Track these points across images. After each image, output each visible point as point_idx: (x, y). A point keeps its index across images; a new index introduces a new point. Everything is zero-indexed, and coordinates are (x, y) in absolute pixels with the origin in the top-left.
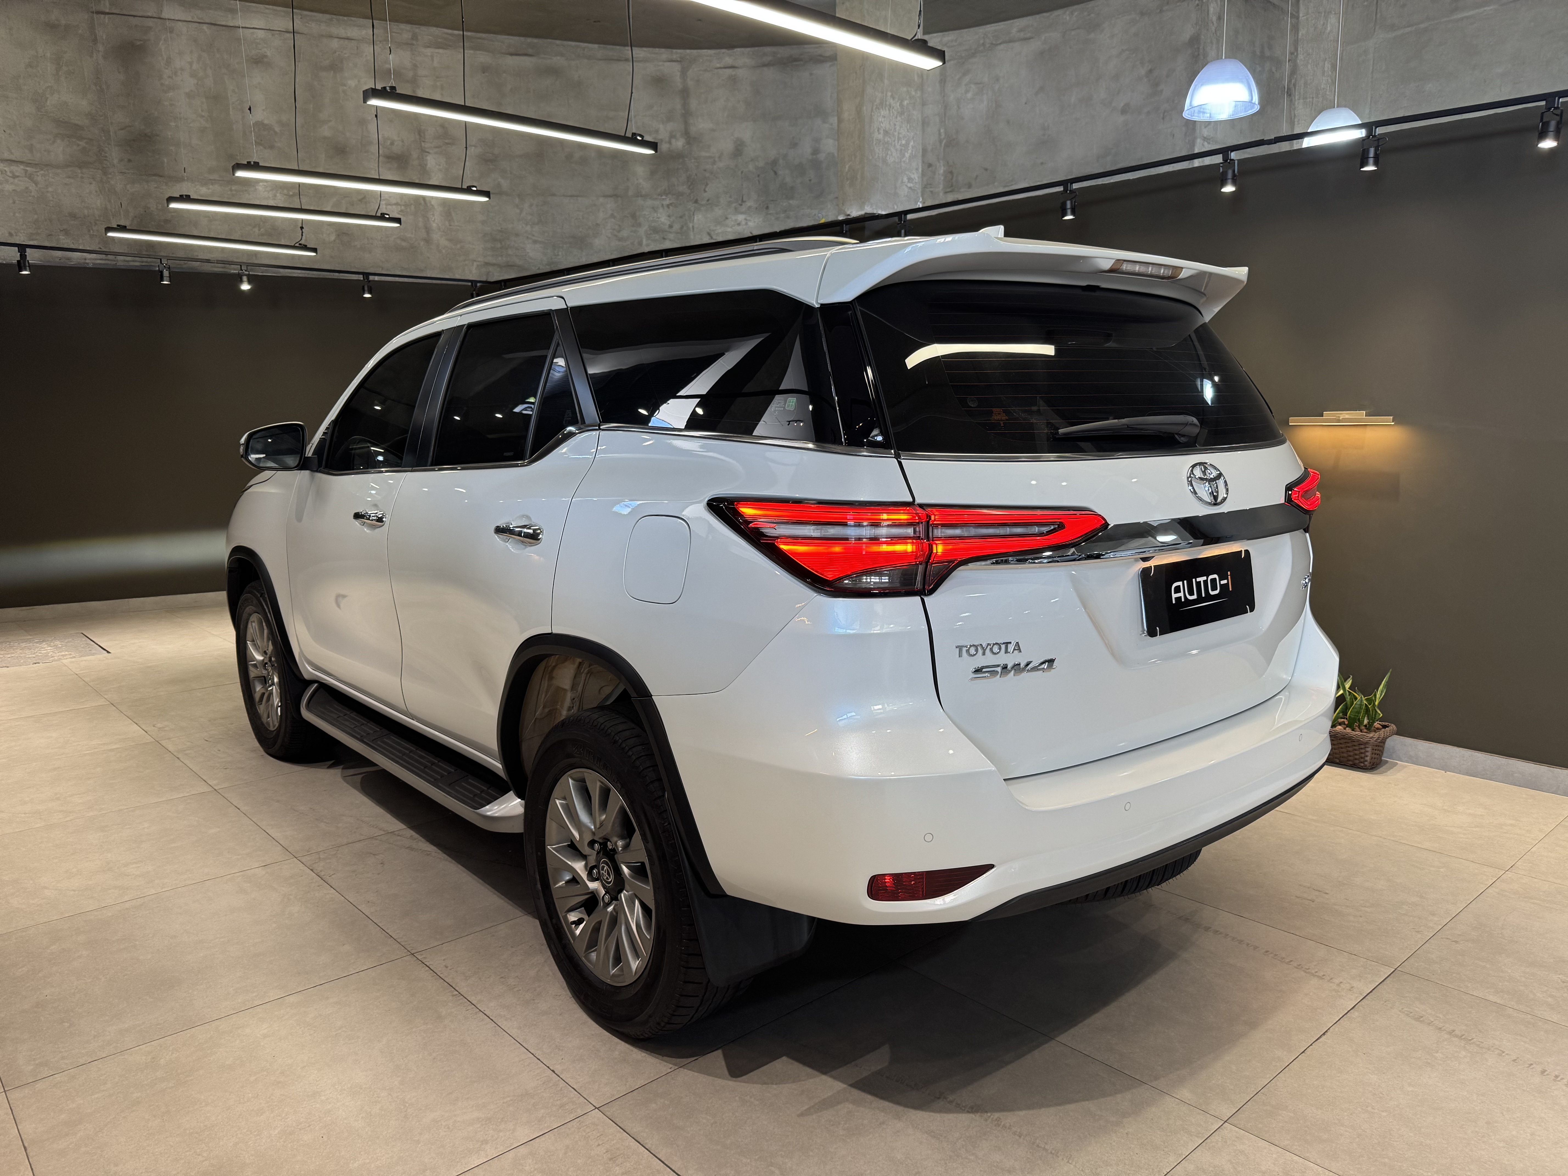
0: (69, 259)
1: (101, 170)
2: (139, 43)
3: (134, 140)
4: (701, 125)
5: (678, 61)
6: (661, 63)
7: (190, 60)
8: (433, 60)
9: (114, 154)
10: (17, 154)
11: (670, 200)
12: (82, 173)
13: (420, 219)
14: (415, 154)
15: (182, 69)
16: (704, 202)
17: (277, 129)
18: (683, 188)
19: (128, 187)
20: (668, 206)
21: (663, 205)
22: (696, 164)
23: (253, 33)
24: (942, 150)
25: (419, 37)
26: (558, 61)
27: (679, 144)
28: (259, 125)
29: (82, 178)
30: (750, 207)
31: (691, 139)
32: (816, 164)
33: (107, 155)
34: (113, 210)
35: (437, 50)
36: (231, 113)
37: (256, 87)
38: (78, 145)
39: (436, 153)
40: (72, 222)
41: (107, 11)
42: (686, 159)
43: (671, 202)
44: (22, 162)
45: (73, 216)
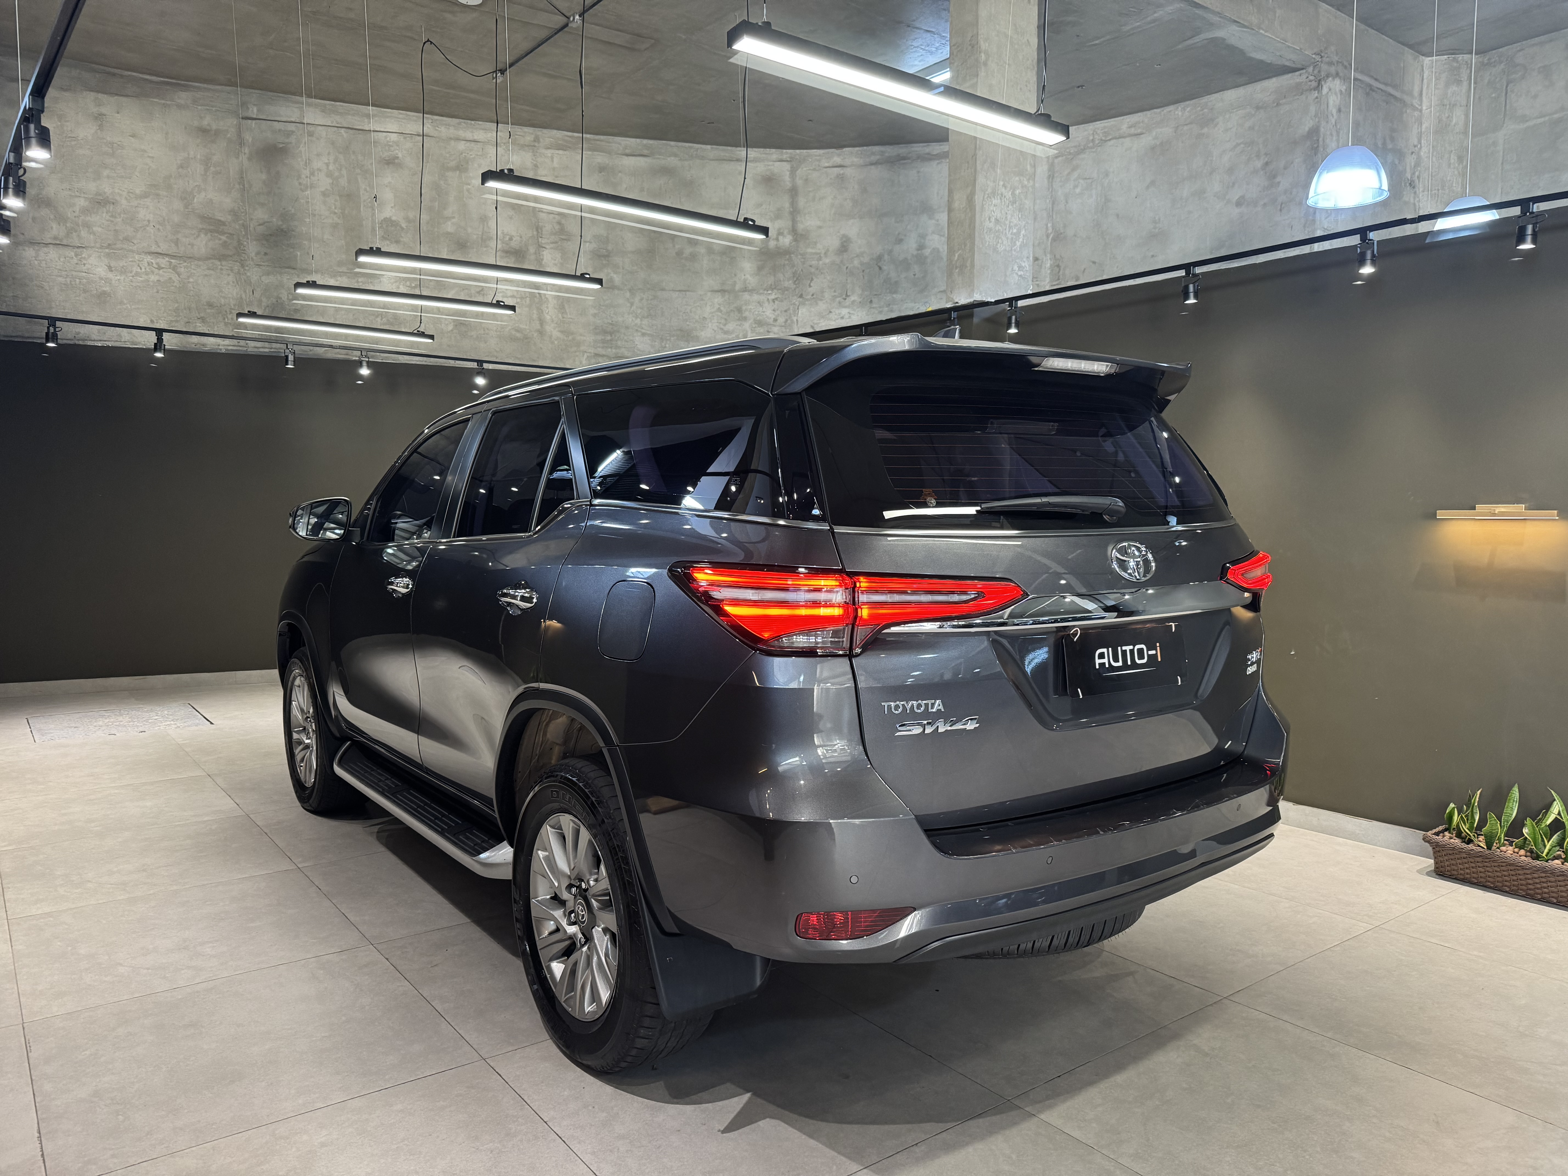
0: (203, 345)
1: (239, 262)
2: (281, 146)
3: (271, 235)
4: (808, 222)
5: (788, 161)
6: (771, 163)
7: (327, 161)
8: (553, 161)
9: (252, 248)
10: (163, 248)
11: (775, 294)
12: (222, 265)
13: (535, 312)
14: (532, 250)
15: (319, 170)
16: (809, 297)
17: (404, 225)
18: (789, 284)
19: (263, 278)
20: (773, 301)
21: (768, 299)
22: (803, 260)
23: (386, 137)
24: (1049, 244)
25: (541, 140)
26: (672, 161)
27: (786, 241)
28: (388, 221)
29: (221, 269)
30: (854, 302)
31: (798, 236)
32: (920, 259)
33: (245, 248)
34: (248, 300)
35: (557, 152)
36: (362, 210)
37: (387, 186)
38: (220, 239)
39: (551, 248)
40: (209, 311)
41: (255, 116)
42: (792, 255)
43: (776, 296)
44: (167, 255)
45: (210, 305)
